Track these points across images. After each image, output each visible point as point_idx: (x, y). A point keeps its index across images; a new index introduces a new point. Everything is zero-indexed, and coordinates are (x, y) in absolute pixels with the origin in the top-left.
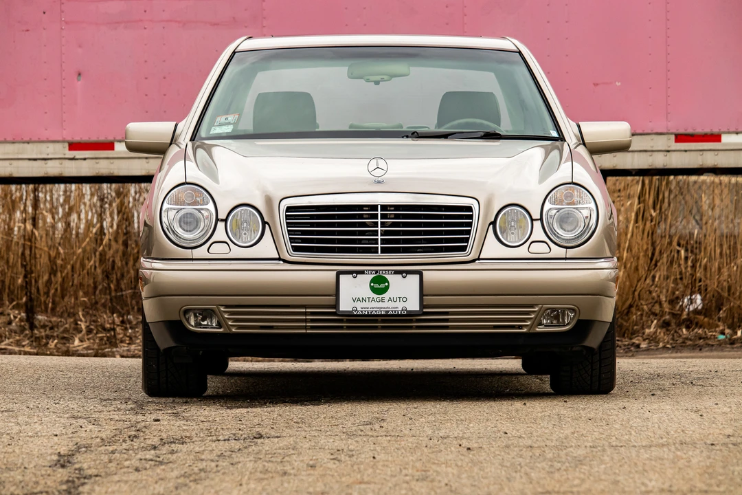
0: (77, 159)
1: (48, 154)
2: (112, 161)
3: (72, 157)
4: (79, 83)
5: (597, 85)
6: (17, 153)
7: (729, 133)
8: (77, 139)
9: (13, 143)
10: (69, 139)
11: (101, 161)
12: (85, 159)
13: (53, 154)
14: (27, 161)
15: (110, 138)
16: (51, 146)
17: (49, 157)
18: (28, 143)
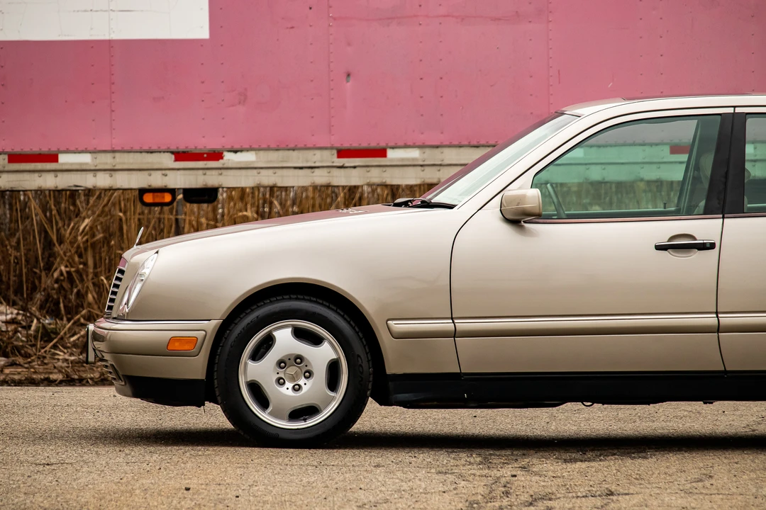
0: (347, 167)
1: (315, 162)
2: (384, 169)
3: (341, 164)
4: (349, 84)
6: (282, 161)
8: (346, 145)
9: (277, 150)
10: (338, 145)
11: (373, 169)
12: (355, 167)
13: (321, 161)
14: (292, 170)
15: (382, 145)
16: (318, 153)
17: (317, 165)
18: (294, 150)
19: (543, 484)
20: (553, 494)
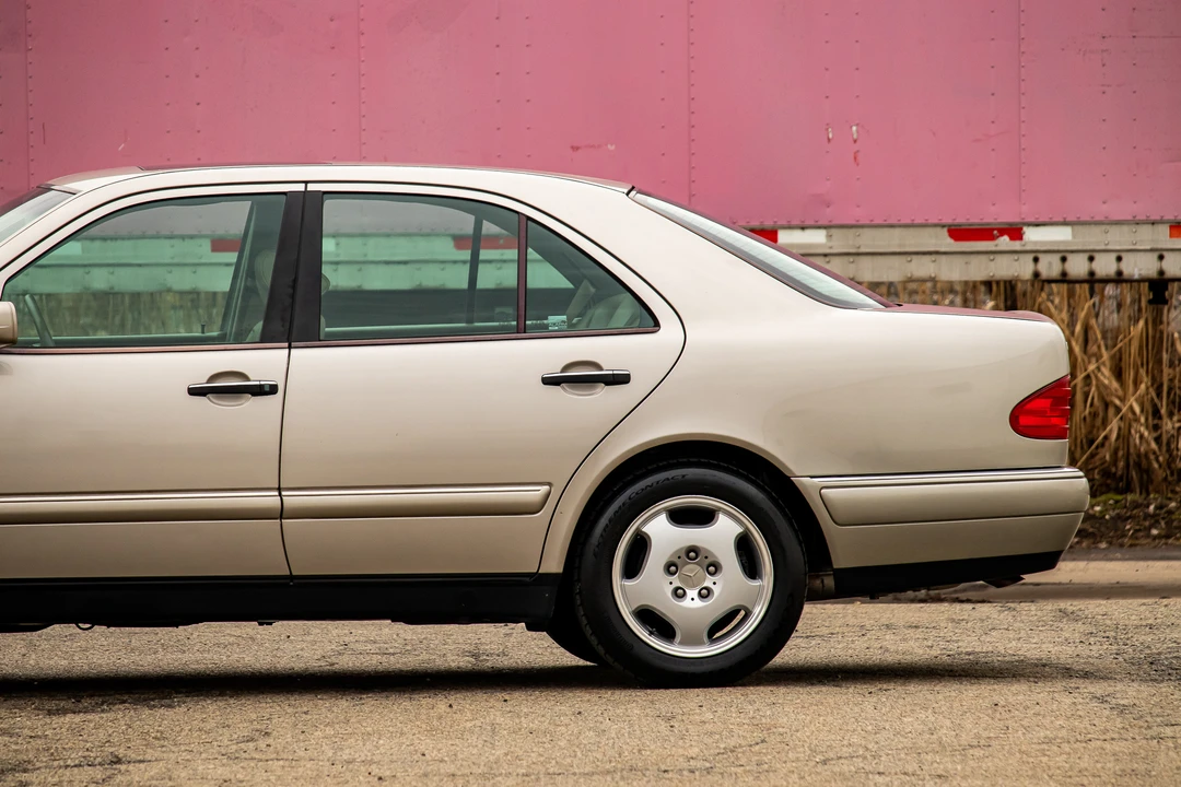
5: (578, 148)
7: (790, 227)
19: (14, 747)
20: (29, 762)
